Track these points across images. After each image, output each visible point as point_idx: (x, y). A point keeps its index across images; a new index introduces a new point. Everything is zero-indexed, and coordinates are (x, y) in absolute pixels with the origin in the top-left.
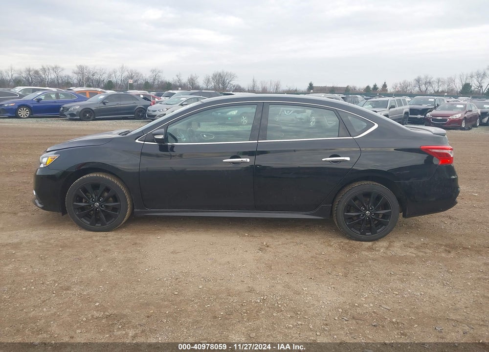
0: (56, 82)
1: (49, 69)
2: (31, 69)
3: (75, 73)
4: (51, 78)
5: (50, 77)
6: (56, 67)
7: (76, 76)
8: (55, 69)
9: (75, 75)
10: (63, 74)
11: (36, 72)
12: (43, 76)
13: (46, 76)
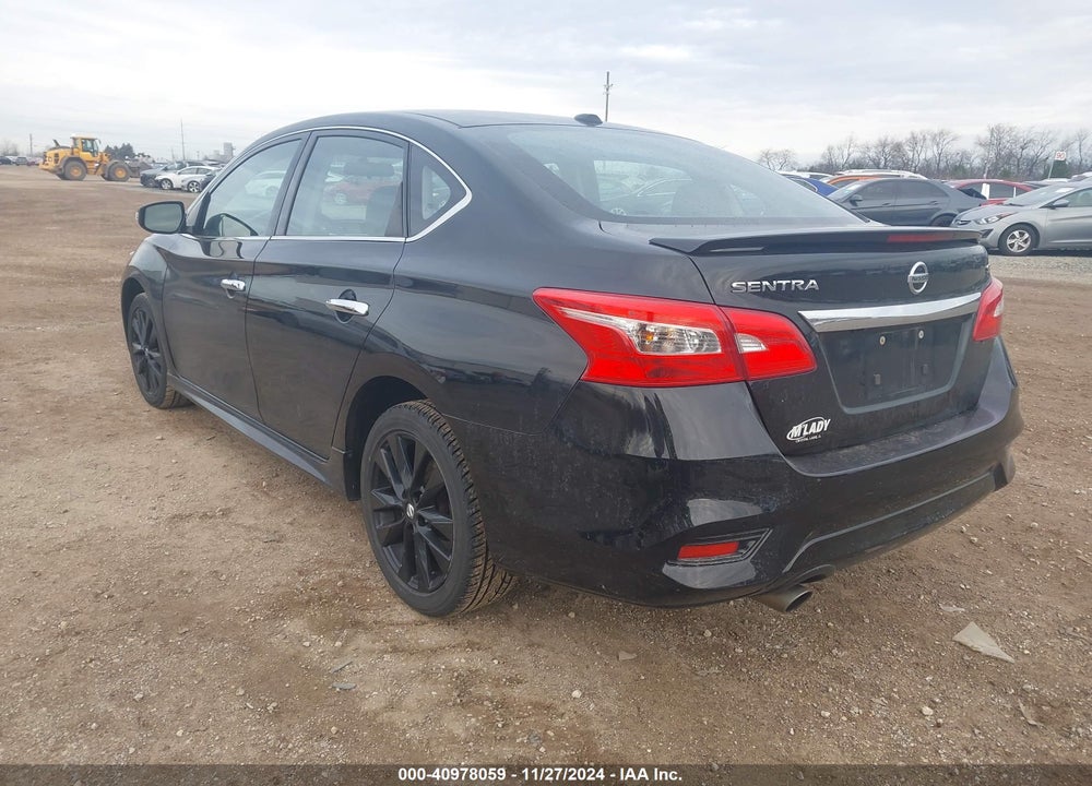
0: (934, 166)
1: (925, 140)
2: (889, 140)
3: (980, 144)
4: (925, 159)
5: (922, 156)
6: (941, 133)
7: (981, 151)
8: (938, 138)
9: (979, 148)
10: (953, 149)
11: (898, 147)
12: (911, 154)
13: (916, 155)
